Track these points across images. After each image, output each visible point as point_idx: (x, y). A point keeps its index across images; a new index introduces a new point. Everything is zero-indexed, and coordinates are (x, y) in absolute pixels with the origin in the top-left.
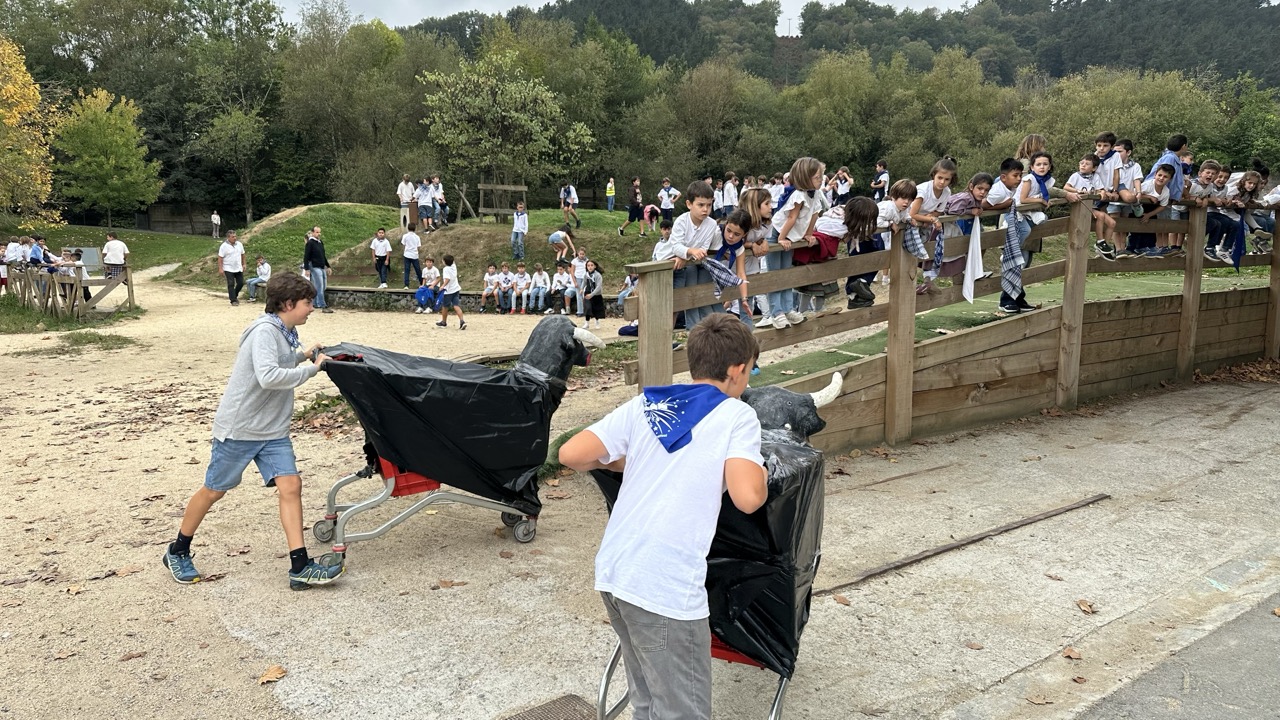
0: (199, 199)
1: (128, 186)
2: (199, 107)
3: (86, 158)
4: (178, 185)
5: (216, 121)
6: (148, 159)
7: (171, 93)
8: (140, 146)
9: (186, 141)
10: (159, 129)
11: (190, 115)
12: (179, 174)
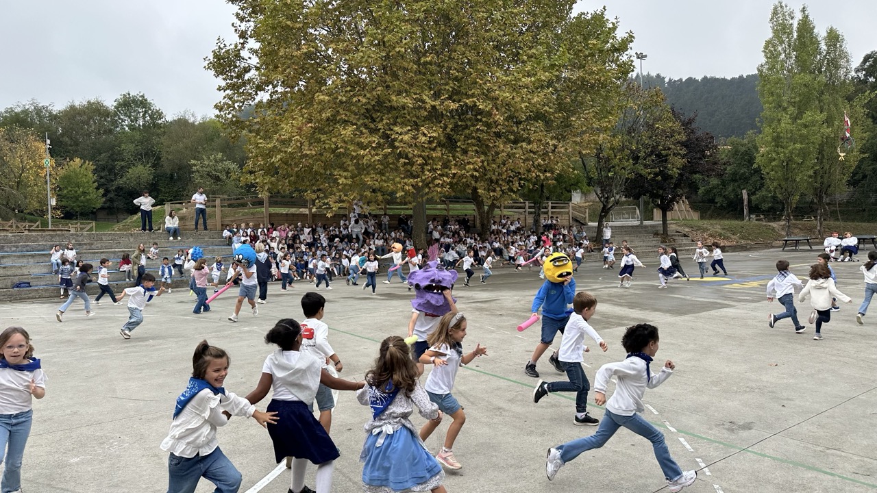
0: (121, 207)
1: (88, 200)
2: (123, 163)
3: (69, 189)
4: (111, 200)
5: (130, 170)
6: (97, 188)
7: (109, 157)
8: (94, 182)
9: (115, 180)
10: (103, 174)
11: (118, 167)
12: (112, 195)
